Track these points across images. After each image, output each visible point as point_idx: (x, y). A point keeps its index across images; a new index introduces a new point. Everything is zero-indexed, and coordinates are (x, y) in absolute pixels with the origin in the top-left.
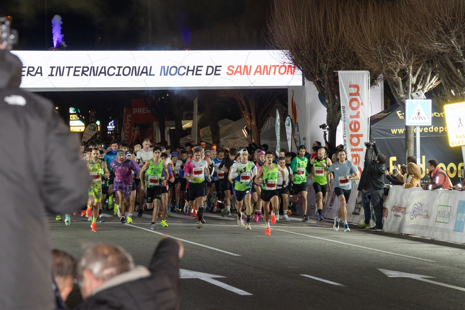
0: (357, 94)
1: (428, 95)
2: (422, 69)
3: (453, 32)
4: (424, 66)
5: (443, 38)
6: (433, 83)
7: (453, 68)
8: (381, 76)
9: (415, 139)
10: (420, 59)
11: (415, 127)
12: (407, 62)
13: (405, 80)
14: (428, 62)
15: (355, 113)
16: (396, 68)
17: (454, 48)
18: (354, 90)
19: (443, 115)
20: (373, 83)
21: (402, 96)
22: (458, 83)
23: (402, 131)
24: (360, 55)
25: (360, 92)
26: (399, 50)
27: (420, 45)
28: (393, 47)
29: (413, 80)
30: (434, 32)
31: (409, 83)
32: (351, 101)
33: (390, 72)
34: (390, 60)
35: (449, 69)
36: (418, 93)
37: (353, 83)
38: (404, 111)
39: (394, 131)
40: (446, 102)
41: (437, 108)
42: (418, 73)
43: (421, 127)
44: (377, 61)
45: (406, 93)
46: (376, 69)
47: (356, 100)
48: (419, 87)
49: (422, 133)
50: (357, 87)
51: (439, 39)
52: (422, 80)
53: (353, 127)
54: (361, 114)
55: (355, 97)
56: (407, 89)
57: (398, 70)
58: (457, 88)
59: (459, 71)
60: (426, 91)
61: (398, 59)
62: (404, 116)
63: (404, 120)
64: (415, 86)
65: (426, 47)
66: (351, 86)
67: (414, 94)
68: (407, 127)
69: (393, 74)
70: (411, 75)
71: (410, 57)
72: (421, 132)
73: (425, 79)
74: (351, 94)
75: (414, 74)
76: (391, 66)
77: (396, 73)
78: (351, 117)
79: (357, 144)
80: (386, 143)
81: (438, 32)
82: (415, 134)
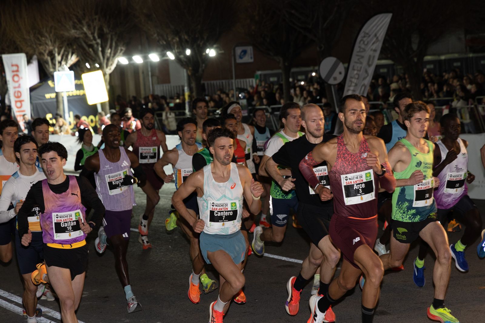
0: (17, 71)
1: (71, 68)
2: (65, 51)
3: (84, 22)
4: (66, 48)
5: (78, 27)
6: (73, 59)
7: (87, 48)
8: (35, 57)
9: (63, 101)
10: (62, 43)
11: (62, 92)
12: (53, 46)
13: (53, 59)
14: (68, 45)
15: (17, 85)
16: (45, 51)
17: (85, 34)
18: (15, 68)
19: (83, 82)
20: (29, 62)
21: (52, 70)
22: (91, 59)
23: (53, 95)
24: (18, 43)
25: (20, 69)
26: (46, 37)
27: (62, 32)
28: (42, 36)
29: (58, 58)
30: (71, 23)
31: (55, 61)
32: (14, 76)
33: (41, 54)
34: (40, 45)
35: (84, 49)
36: (63, 67)
37: (14, 63)
38: (53, 80)
39: (48, 96)
40: (83, 72)
41: (78, 77)
42: (62, 53)
43: (67, 92)
44: (31, 46)
45: (54, 68)
46: (31, 52)
47: (17, 75)
48: (63, 63)
49: (69, 97)
50: (17, 66)
51: (75, 28)
52: (65, 58)
53: (16, 95)
54: (22, 86)
55: (16, 73)
56: (54, 65)
57: (47, 52)
58: (91, 62)
59: (91, 50)
60: (69, 65)
61: (46, 44)
62: (54, 84)
63: (54, 88)
64: (60, 63)
65: (66, 34)
66: (12, 65)
67: (60, 69)
68: (57, 94)
69: (43, 54)
70: (56, 55)
71: (55, 42)
72: (68, 95)
73: (67, 57)
74: (13, 71)
75: (59, 54)
76: (42, 49)
77: (46, 55)
78: (15, 88)
79: (21, 107)
80: (43, 105)
81: (74, 23)
82: (63, 97)
